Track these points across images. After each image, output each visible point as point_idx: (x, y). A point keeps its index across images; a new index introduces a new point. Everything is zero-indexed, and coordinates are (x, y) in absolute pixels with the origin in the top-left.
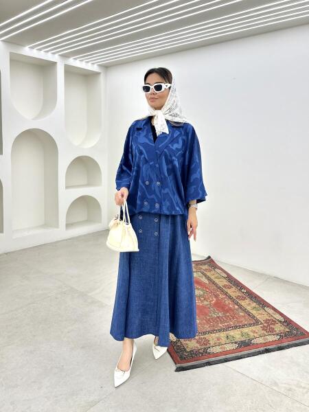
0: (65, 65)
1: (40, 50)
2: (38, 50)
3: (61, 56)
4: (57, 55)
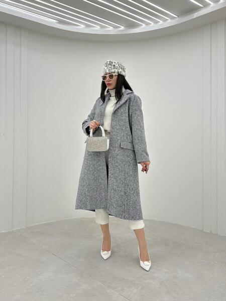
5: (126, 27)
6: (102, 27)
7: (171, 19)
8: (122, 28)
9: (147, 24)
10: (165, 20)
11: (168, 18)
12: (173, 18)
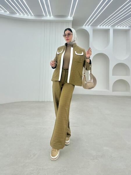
0: (113, 29)
1: (103, 26)
2: (102, 26)
3: (111, 26)
4: (110, 26)
7: (31, 15)
8: (8, 13)
9: (20, 14)
11: (29, 15)
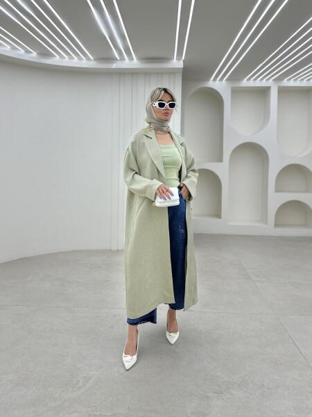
0: (279, 87)
2: (254, 80)
4: (271, 80)
5: (38, 54)
6: (13, 48)
7: (86, 59)
10: (80, 59)
11: (83, 57)
12: (89, 59)
